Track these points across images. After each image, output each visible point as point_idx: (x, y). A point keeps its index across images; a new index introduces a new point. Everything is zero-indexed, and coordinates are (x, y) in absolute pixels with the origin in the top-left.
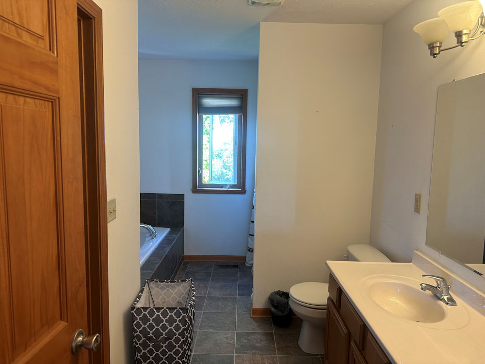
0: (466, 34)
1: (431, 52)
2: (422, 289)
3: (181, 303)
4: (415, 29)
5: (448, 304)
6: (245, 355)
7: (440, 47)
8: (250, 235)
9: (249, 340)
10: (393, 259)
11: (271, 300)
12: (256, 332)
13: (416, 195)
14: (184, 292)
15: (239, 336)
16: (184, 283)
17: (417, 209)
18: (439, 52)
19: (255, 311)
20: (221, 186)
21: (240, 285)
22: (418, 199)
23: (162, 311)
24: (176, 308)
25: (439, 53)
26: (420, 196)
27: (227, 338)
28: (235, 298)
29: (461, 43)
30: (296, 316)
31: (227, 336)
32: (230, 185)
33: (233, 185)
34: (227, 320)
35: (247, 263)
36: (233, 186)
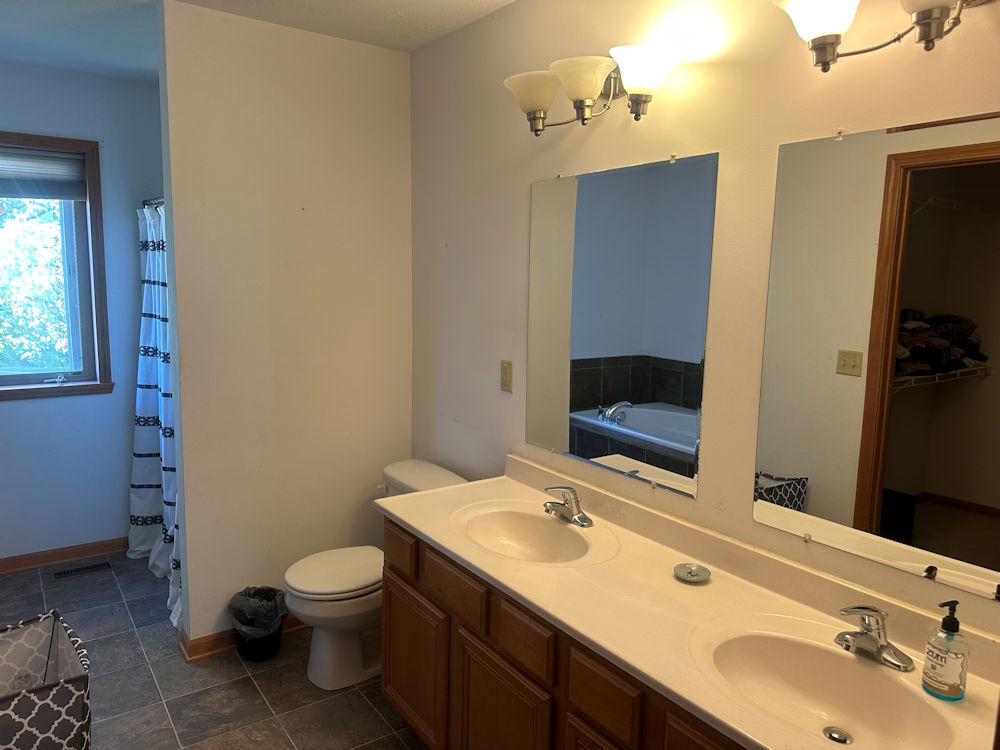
0: (589, 106)
1: (531, 125)
2: (547, 511)
3: (28, 676)
4: (506, 82)
5: (583, 526)
6: (205, 741)
7: (544, 119)
8: (133, 486)
9: (202, 709)
10: (470, 478)
11: (235, 610)
12: (213, 687)
13: (503, 363)
14: (35, 649)
15: (176, 709)
16: (32, 627)
17: (506, 386)
18: (544, 127)
19: (194, 648)
20: (40, 378)
21: (132, 605)
22: (506, 369)
23: (16, 701)
24: (57, 685)
25: (543, 130)
26: (510, 364)
27: (148, 723)
28: (132, 634)
29: (582, 118)
30: (302, 624)
31: (146, 717)
32: (66, 375)
33: (74, 373)
34: (133, 685)
35: (134, 552)
36: (75, 376)
